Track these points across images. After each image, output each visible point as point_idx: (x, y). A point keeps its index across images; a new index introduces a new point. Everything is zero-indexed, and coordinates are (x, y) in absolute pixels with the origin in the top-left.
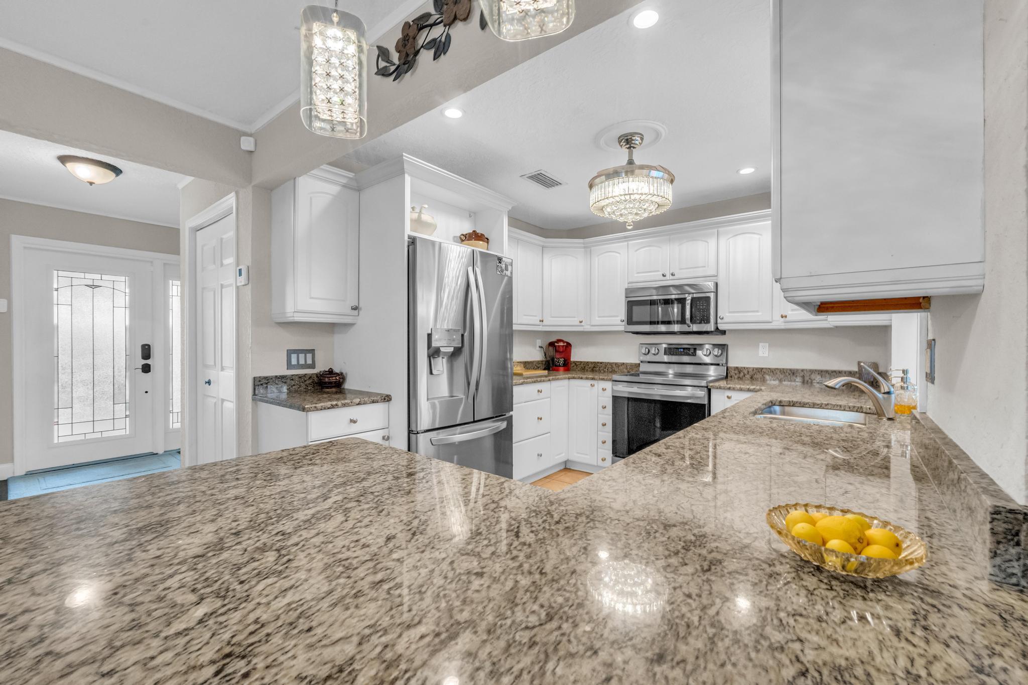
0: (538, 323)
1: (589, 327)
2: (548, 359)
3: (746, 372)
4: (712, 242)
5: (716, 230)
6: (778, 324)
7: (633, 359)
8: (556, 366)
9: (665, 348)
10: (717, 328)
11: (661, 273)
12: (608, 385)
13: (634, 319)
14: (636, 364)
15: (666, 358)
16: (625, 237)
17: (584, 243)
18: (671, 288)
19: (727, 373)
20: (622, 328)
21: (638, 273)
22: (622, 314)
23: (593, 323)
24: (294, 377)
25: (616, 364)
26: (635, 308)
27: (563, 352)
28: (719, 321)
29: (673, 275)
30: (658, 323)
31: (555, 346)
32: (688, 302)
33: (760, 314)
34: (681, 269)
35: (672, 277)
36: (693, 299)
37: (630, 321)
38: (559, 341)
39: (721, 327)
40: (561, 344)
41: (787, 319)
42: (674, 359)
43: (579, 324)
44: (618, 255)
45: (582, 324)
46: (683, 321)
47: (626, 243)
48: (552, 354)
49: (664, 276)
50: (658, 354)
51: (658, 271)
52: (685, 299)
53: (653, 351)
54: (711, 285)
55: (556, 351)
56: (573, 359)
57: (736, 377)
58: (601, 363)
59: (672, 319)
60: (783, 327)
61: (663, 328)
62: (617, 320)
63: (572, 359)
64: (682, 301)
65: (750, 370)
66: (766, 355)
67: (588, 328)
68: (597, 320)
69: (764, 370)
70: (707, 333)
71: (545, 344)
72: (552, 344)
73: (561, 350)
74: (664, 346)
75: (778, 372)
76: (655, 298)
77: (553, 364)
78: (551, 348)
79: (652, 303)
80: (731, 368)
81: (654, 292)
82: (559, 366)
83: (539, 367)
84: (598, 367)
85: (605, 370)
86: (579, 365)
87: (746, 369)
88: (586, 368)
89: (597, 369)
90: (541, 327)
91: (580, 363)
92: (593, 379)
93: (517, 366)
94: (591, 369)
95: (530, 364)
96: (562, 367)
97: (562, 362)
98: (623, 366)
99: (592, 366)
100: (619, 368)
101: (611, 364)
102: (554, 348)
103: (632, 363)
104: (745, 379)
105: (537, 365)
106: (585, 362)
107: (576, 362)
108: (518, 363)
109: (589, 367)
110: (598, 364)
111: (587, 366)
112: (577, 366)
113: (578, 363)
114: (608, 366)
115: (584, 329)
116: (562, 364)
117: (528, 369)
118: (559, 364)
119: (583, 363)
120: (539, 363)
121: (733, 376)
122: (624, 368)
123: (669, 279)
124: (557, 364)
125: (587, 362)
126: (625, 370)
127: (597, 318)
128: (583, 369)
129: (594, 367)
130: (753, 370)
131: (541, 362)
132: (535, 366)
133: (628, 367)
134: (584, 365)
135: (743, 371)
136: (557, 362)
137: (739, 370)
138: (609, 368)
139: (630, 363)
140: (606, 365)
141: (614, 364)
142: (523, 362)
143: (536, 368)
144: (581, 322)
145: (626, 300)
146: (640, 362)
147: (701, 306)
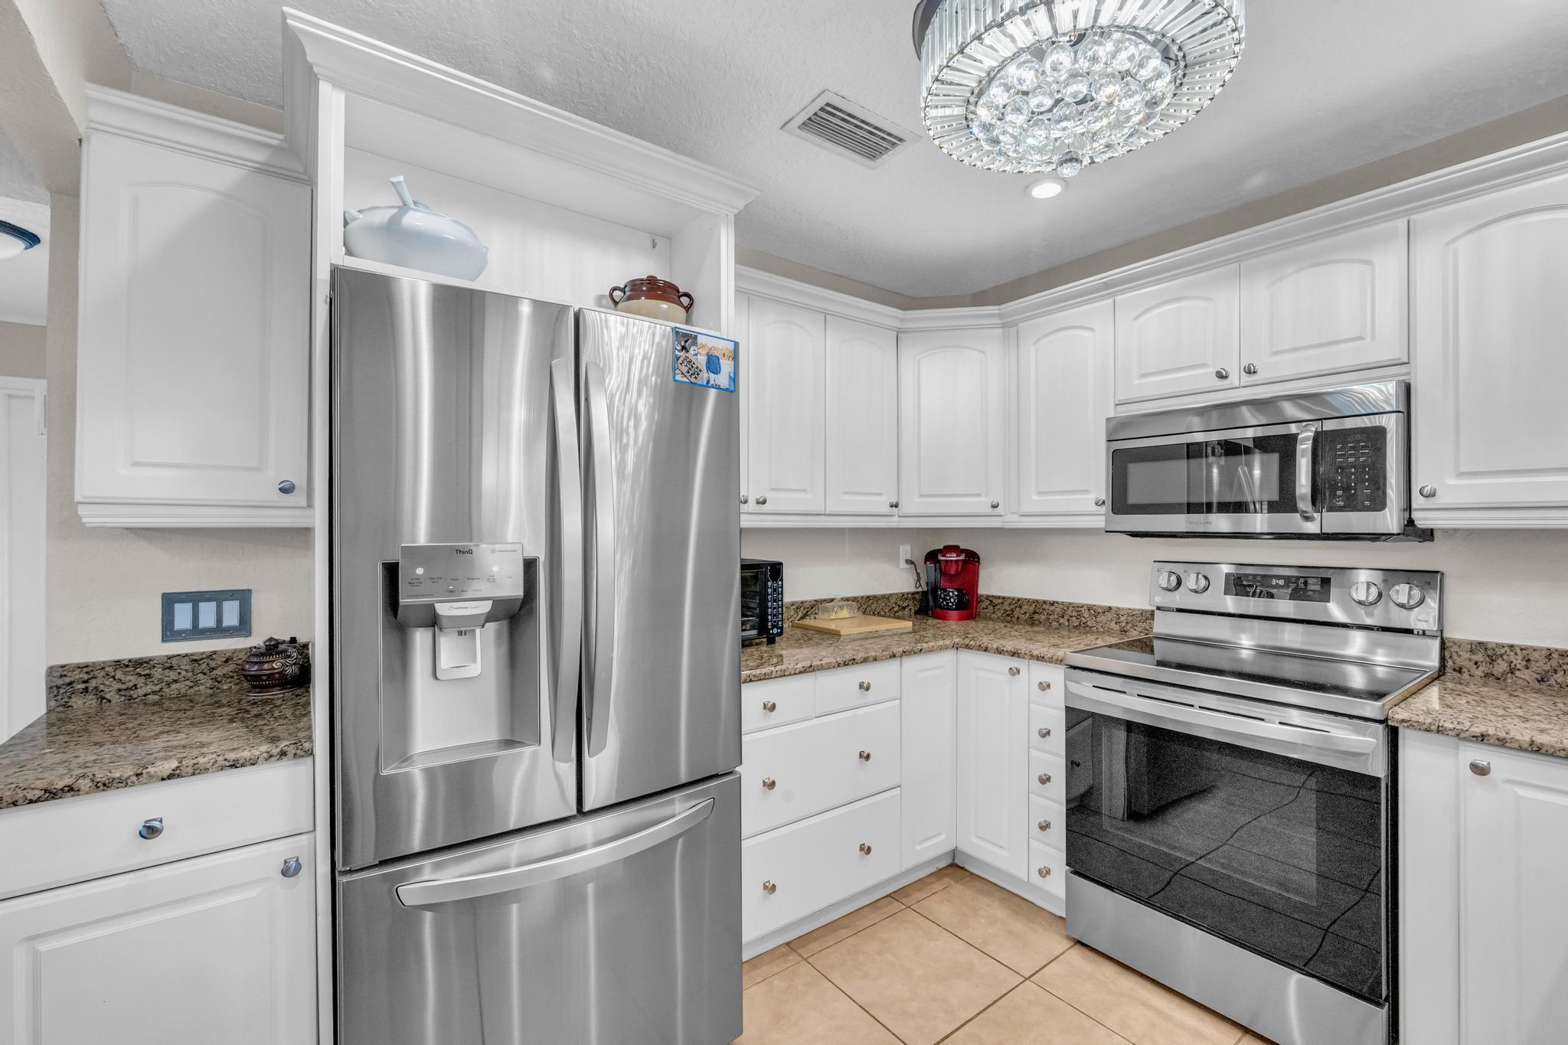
0: (887, 510)
1: (1015, 518)
2: (925, 590)
3: (1518, 662)
4: (1389, 263)
5: (1402, 223)
7: (1135, 600)
8: (942, 608)
9: (1228, 575)
10: (1411, 522)
11: (1212, 370)
12: (1056, 675)
13: (1133, 498)
14: (1143, 612)
15: (1231, 604)
16: (1107, 286)
17: (1000, 316)
18: (1244, 409)
19: (1443, 659)
20: (1099, 522)
21: (1143, 376)
22: (1100, 486)
23: (1025, 509)
24: (174, 662)
25: (1089, 608)
26: (1135, 470)
27: (958, 574)
28: (1417, 501)
29: (1250, 371)
30: (1208, 508)
31: (941, 562)
32: (1304, 448)
34: (1276, 353)
35: (1246, 379)
36: (1318, 438)
37: (1120, 502)
38: (949, 549)
39: (1422, 520)
40: (953, 557)
42: (1253, 605)
43: (990, 510)
44: (1088, 335)
45: (997, 511)
46: (1284, 502)
47: (1111, 301)
48: (932, 578)
49: (1221, 376)
50: (1206, 589)
51: (1204, 365)
52: (1291, 440)
53: (1190, 582)
54: (1381, 392)
55: (943, 573)
56: (982, 591)
57: (1479, 673)
58: (1052, 604)
59: (1248, 498)
61: (1221, 522)
62: (1087, 502)
64: (1283, 447)
65: (1535, 656)
67: (1013, 521)
68: (1034, 501)
70: (1375, 537)
71: (920, 559)
72: (932, 556)
73: (955, 571)
74: (1226, 569)
76: (1199, 438)
77: (934, 602)
78: (930, 566)
79: (1194, 451)
80: (1458, 644)
81: (1196, 422)
82: (950, 607)
83: (904, 608)
84: (1045, 613)
85: (1061, 621)
86: (999, 607)
87: (1519, 651)
88: (1015, 613)
89: (1043, 617)
90: (895, 519)
91: (1001, 600)
92: (1016, 655)
93: (841, 608)
94: (1027, 616)
95: (880, 602)
96: (953, 610)
97: (952, 600)
98: (1109, 616)
99: (1032, 609)
100: (1099, 619)
101: (1078, 607)
102: (938, 565)
103: (1134, 610)
104: (1515, 683)
105: (900, 603)
106: (1013, 599)
107: (991, 599)
108: (844, 603)
109: (1022, 611)
110: (1044, 606)
111: (1018, 609)
112: (994, 606)
113: (996, 601)
114: (1069, 612)
115: (1003, 522)
116: (952, 603)
117: (876, 613)
118: (947, 603)
119: (1009, 601)
120: (906, 599)
121: (1464, 670)
122: (1111, 620)
123: (1237, 384)
124: (942, 602)
125: (1019, 600)
126: (1113, 625)
127: (1035, 497)
128: (1008, 615)
129: (1035, 612)
130: (1549, 657)
131: (910, 596)
132: (894, 606)
133: (1123, 618)
134: (1012, 606)
135: (1505, 657)
136: (941, 598)
137: (1490, 653)
138: (1071, 617)
139: (1126, 609)
140: (1066, 609)
141: (1085, 607)
142: (862, 597)
143: (896, 609)
144: (995, 506)
145: (1108, 449)
146: (1154, 608)
147: (1351, 460)
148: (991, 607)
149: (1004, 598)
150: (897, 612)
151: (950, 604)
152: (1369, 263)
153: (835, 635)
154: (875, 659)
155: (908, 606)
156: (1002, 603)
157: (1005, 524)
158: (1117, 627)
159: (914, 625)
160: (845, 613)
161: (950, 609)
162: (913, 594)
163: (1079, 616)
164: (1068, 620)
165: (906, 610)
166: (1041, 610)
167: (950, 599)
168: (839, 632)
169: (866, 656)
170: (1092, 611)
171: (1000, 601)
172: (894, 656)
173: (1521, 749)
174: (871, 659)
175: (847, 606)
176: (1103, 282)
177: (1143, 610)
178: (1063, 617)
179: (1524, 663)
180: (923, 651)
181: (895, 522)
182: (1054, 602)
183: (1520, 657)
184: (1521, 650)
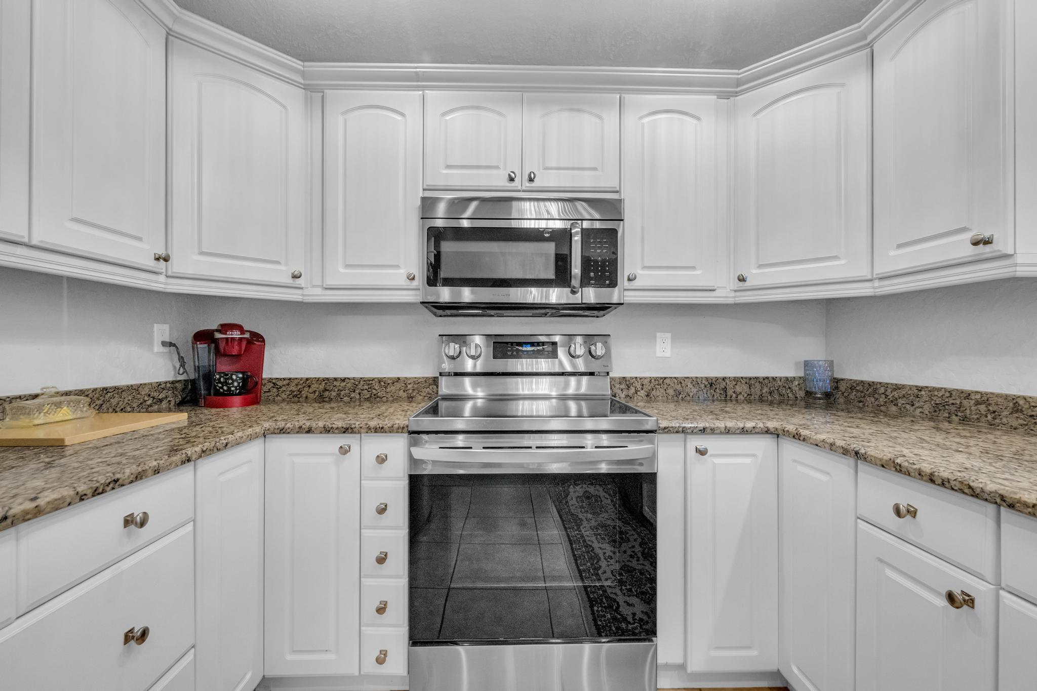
0: (151, 264)
1: (319, 291)
2: (192, 376)
4: (611, 118)
5: (615, 96)
6: (725, 293)
7: (418, 370)
8: (217, 393)
11: (504, 173)
13: (446, 272)
16: (416, 77)
17: (303, 74)
20: (409, 296)
21: (448, 167)
22: (413, 261)
23: (329, 282)
25: (380, 381)
26: (449, 247)
27: (238, 356)
28: (626, 284)
29: (531, 180)
31: (216, 341)
32: (576, 238)
33: (698, 272)
34: (548, 169)
36: (584, 233)
37: (434, 277)
38: (225, 328)
39: (626, 297)
40: (236, 334)
41: (747, 284)
43: (289, 281)
44: (399, 118)
45: (299, 282)
47: (420, 93)
48: (204, 361)
49: (510, 179)
50: (480, 355)
51: (498, 168)
52: (567, 233)
55: (218, 353)
56: (268, 372)
58: (343, 380)
60: (731, 301)
62: (398, 277)
63: (266, 375)
65: (646, 382)
66: (668, 353)
67: (314, 294)
68: (340, 273)
69: (667, 381)
71: (185, 338)
72: (203, 336)
73: (235, 351)
75: (690, 385)
77: (208, 389)
78: (202, 347)
80: (617, 379)
82: (230, 394)
83: (161, 401)
84: (336, 390)
85: (353, 395)
86: (284, 388)
87: (639, 380)
88: (302, 393)
89: (334, 394)
90: (162, 278)
91: (287, 382)
92: (350, 431)
93: (59, 405)
94: (317, 394)
95: (124, 394)
96: (236, 395)
97: (236, 384)
98: (398, 385)
99: (322, 387)
100: (388, 390)
101: (369, 381)
102: (213, 345)
103: (420, 378)
104: (637, 399)
105: (155, 394)
106: (301, 379)
107: (274, 381)
108: (63, 398)
109: (311, 390)
110: (335, 383)
111: (306, 389)
112: (278, 389)
113: (280, 383)
114: (360, 386)
115: (303, 295)
116: (236, 387)
117: (118, 409)
118: (229, 389)
119: (296, 382)
120: (163, 389)
121: (617, 395)
122: (400, 389)
123: (519, 188)
124: (222, 388)
125: (307, 379)
126: (401, 393)
127: (342, 270)
128: (296, 396)
129: (326, 390)
130: (650, 382)
131: (168, 385)
132: (146, 398)
133: (410, 387)
134: (300, 387)
135: (634, 385)
136: (220, 382)
137: (628, 383)
138: (362, 390)
139: (413, 378)
140: (357, 383)
141: (376, 380)
142: (95, 390)
143: (149, 403)
144: (296, 277)
145: (423, 226)
146: (438, 375)
147: (599, 251)
148: (275, 390)
149: (290, 379)
150: (150, 406)
151: (233, 389)
152: (600, 117)
153: (55, 447)
154: (157, 471)
155: (166, 397)
156: (288, 384)
157: (305, 298)
158: (404, 395)
159: (189, 417)
160: (65, 413)
161: (233, 395)
162: (173, 383)
163: (371, 388)
164: (359, 394)
165: (164, 402)
166: (332, 387)
167: (232, 383)
168: (63, 440)
169: (140, 469)
170: (382, 383)
171: (285, 382)
172: (189, 460)
173: (721, 433)
174: (150, 472)
175: (69, 402)
176: (416, 72)
177: (427, 378)
178: (354, 392)
179: (641, 387)
180: (229, 445)
181: (161, 283)
182: (345, 378)
183: (639, 384)
184: (640, 379)
